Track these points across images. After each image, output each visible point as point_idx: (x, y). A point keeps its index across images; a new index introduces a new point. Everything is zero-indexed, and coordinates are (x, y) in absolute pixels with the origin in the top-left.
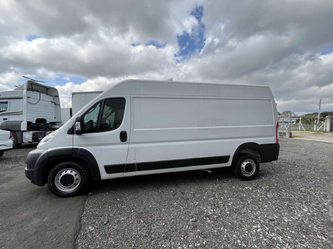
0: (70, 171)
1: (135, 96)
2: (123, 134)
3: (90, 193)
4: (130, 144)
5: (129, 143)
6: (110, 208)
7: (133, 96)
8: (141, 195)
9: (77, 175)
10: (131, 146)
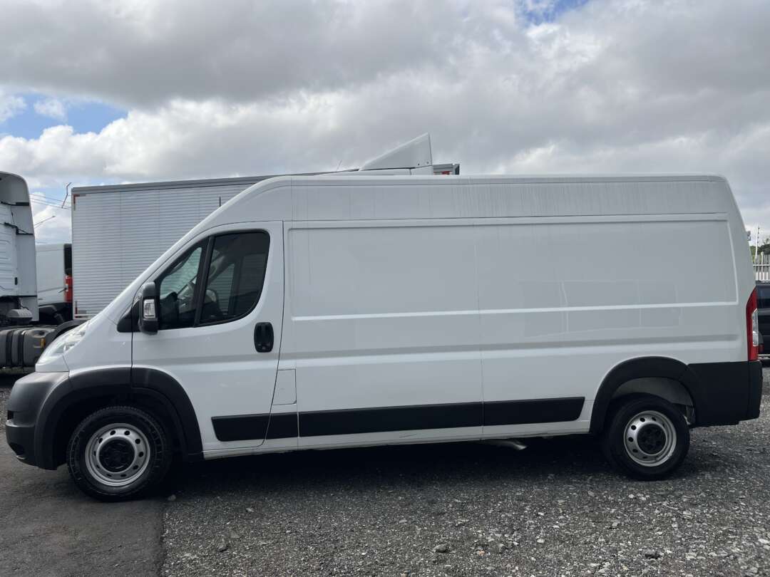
0: (124, 431)
1: (295, 225)
2: (263, 330)
3: (173, 497)
4: (283, 359)
5: (279, 357)
6: (230, 525)
7: (288, 225)
8: (311, 504)
9: (141, 443)
10: (285, 364)
